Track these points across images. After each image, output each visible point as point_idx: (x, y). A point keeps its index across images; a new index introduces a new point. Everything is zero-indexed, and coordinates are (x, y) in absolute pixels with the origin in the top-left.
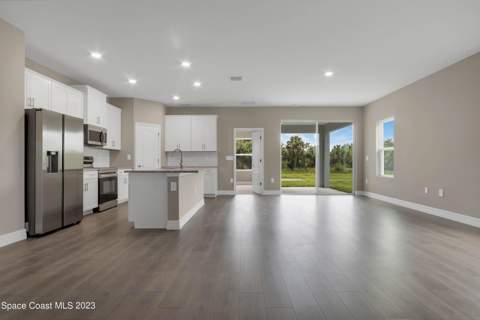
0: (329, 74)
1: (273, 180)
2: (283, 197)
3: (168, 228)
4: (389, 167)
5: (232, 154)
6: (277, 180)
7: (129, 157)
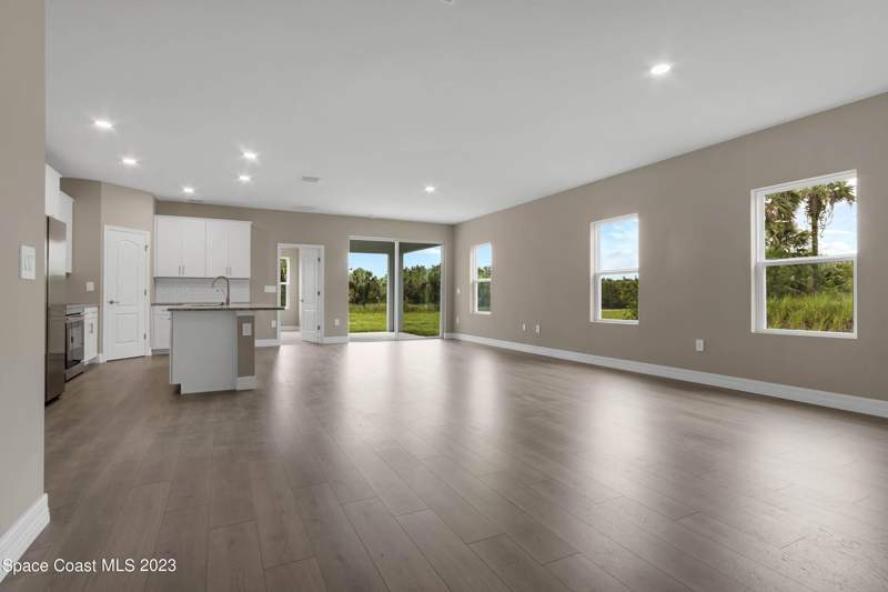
0: (430, 189)
1: (337, 322)
2: (352, 346)
3: (238, 388)
4: (484, 302)
5: (276, 284)
6: (343, 321)
7: (90, 286)
